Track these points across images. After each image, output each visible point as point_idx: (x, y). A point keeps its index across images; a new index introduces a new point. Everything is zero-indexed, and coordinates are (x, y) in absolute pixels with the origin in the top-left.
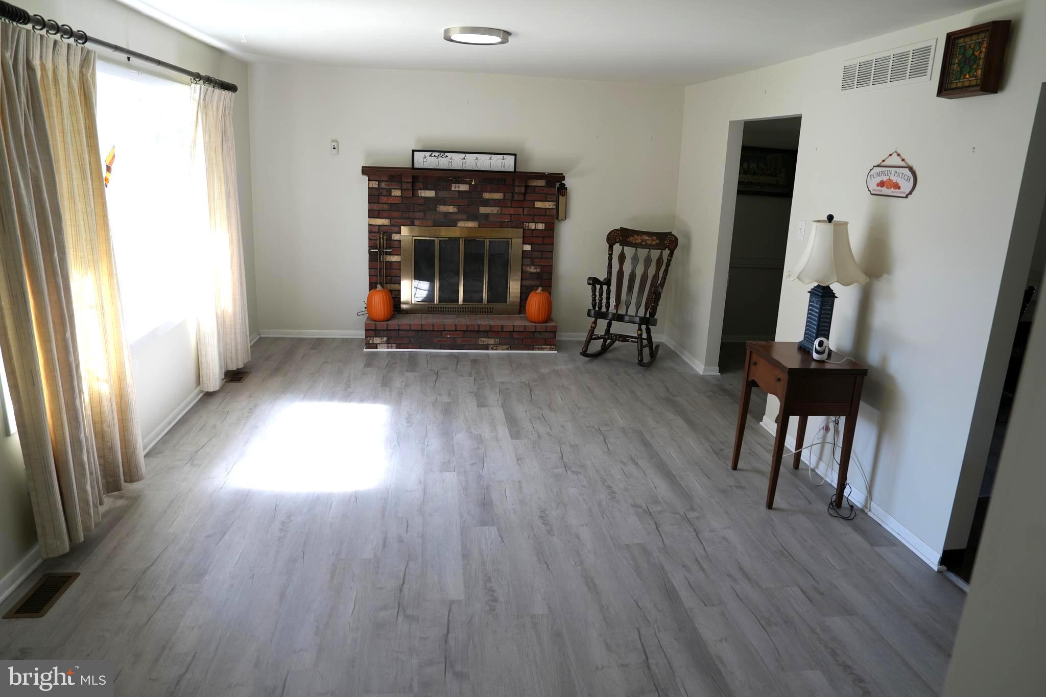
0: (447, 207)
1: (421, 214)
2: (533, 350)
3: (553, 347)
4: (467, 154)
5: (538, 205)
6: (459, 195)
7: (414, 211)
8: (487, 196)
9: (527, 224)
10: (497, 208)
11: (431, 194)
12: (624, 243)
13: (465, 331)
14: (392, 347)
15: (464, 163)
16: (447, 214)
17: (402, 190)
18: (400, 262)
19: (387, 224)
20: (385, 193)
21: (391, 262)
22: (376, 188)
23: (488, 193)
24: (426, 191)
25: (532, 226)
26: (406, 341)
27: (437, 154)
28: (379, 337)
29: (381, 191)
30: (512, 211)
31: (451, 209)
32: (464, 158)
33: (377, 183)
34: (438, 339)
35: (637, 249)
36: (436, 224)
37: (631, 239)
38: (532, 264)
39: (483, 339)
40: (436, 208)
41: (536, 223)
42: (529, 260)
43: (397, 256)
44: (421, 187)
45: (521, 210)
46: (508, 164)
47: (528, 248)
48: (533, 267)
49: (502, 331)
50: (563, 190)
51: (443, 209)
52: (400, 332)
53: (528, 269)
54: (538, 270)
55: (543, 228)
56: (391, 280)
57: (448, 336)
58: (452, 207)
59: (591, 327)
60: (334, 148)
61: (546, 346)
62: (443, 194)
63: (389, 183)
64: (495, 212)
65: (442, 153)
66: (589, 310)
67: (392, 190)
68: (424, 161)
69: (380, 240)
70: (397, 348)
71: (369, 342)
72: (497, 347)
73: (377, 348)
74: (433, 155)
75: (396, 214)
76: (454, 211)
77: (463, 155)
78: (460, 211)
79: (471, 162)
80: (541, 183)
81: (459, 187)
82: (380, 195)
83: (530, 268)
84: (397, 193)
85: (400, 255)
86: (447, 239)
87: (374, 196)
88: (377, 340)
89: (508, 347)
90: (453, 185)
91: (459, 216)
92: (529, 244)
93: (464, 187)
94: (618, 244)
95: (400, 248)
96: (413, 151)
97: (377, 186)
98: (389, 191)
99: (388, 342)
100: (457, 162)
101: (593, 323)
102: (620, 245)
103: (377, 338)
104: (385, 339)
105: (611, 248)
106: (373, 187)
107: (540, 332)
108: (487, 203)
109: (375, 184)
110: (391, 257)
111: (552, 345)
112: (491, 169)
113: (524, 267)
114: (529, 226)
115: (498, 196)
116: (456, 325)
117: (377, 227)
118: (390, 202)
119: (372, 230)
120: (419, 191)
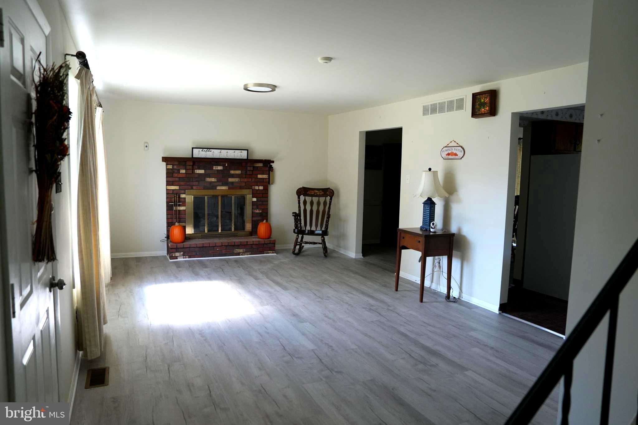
0: (211, 179)
1: (196, 183)
2: (264, 254)
3: (274, 251)
4: (222, 150)
5: (260, 176)
6: (217, 172)
7: (193, 181)
8: (232, 172)
9: (254, 187)
10: (238, 179)
11: (202, 171)
12: (305, 195)
13: (227, 246)
14: (186, 258)
15: (220, 154)
16: (211, 183)
17: (186, 170)
18: (185, 210)
19: (178, 189)
20: (176, 171)
21: (179, 211)
22: (171, 169)
23: (233, 171)
24: (200, 170)
25: (257, 188)
26: (194, 254)
27: (206, 150)
28: (178, 252)
29: (174, 170)
30: (246, 180)
31: (213, 180)
32: (220, 152)
33: (172, 166)
34: (212, 251)
35: (312, 198)
36: (205, 188)
37: (309, 193)
38: (257, 208)
39: (236, 250)
40: (205, 180)
41: (259, 186)
42: (256, 206)
43: (184, 207)
44: (197, 168)
45: (250, 179)
46: (243, 155)
47: (255, 199)
48: (258, 210)
49: (247, 245)
50: (271, 169)
51: (208, 180)
52: (191, 249)
53: (255, 211)
54: (261, 212)
55: (262, 189)
56: (180, 220)
57: (218, 249)
58: (214, 178)
59: (296, 238)
60: (146, 147)
61: (270, 251)
62: (209, 172)
63: (179, 166)
64: (237, 181)
65: (209, 149)
66: (294, 230)
67: (180, 170)
68: (198, 154)
69: (174, 198)
70: (189, 258)
71: (172, 255)
72: (244, 254)
73: (177, 259)
74: (203, 151)
75: (182, 183)
76: (215, 181)
77: (220, 150)
78: (218, 181)
79: (224, 154)
80: (260, 165)
81: (217, 168)
82: (173, 173)
83: (256, 211)
84: (183, 171)
85: (185, 206)
86: (211, 196)
87: (169, 174)
88: (177, 254)
89: (250, 253)
90: (214, 166)
91: (217, 184)
92: (255, 198)
93: (220, 168)
94: (302, 195)
95: (185, 202)
96: (193, 148)
97: (172, 168)
98: (179, 170)
99: (183, 255)
100: (216, 154)
101: (297, 236)
102: (303, 196)
103: (177, 253)
104: (182, 253)
105: (299, 198)
106: (170, 168)
107: (266, 244)
108: (233, 176)
109: (170, 167)
110: (180, 207)
111: (273, 251)
112: (235, 158)
113: (253, 210)
114: (255, 187)
115: (238, 172)
116: (222, 243)
117: (172, 191)
118: (179, 176)
119: (168, 192)
120: (196, 170)
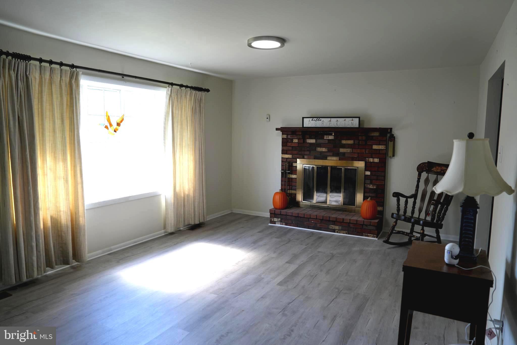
0: (322, 148)
1: (308, 153)
2: (362, 236)
3: (375, 235)
4: (332, 119)
5: (375, 147)
6: (328, 142)
7: (304, 151)
8: (344, 142)
9: (368, 159)
10: (350, 149)
11: (313, 141)
12: (428, 172)
13: (321, 219)
14: (283, 224)
15: (330, 123)
16: (321, 152)
17: (299, 139)
18: (296, 178)
19: (291, 157)
20: (290, 141)
21: (292, 178)
22: (285, 138)
23: (345, 141)
24: (311, 140)
25: (371, 160)
26: (290, 222)
27: (315, 119)
28: (277, 218)
29: (288, 140)
30: (359, 151)
31: (324, 150)
32: (330, 121)
33: (286, 135)
34: (307, 223)
35: (437, 176)
36: (315, 158)
37: (434, 169)
38: (371, 183)
39: (332, 226)
40: (316, 149)
41: (373, 158)
42: (369, 181)
43: (295, 175)
44: (308, 137)
45: (364, 150)
46: (355, 123)
47: (368, 173)
48: (371, 185)
49: (343, 222)
50: (393, 138)
51: (319, 149)
52: (287, 217)
53: (369, 186)
54: (375, 187)
55: (378, 162)
56: (292, 188)
57: (312, 222)
58: (324, 148)
59: (393, 225)
60: (267, 118)
61: (370, 235)
62: (320, 141)
63: (292, 135)
64: (349, 151)
65: (318, 119)
66: (393, 214)
67: (293, 139)
68: (308, 123)
69: (285, 166)
70: (285, 225)
71: (272, 220)
72: (340, 231)
73: (275, 224)
74: (313, 120)
75: (295, 152)
76: (326, 151)
77: (329, 119)
78: (329, 151)
79: (334, 123)
80: (376, 134)
81: (328, 137)
82: (287, 142)
83: (370, 186)
84: (296, 141)
85: (296, 174)
86: (321, 166)
87: (285, 143)
88: (276, 220)
89: (347, 232)
90: (325, 136)
91: (328, 154)
92: (369, 171)
93: (331, 137)
94: (425, 172)
95: (297, 170)
96: (303, 118)
97: (286, 137)
98: (292, 140)
99: (281, 221)
100: (325, 123)
101: (394, 222)
102: (426, 173)
103: (276, 219)
104: (280, 219)
105: (420, 175)
106: (284, 137)
107: (366, 225)
108: (344, 146)
109: (285, 136)
110: (292, 175)
111: (374, 234)
112: (345, 127)
113: (366, 185)
114: (369, 160)
115: (351, 142)
116: (316, 216)
117: (286, 159)
118: (292, 146)
119: (284, 161)
120: (307, 140)
